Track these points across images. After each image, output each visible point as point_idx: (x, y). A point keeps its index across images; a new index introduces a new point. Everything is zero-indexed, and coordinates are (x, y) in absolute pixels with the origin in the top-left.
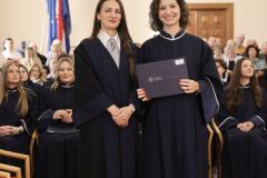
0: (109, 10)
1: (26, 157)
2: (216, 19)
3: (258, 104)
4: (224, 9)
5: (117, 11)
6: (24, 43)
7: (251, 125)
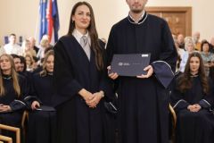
0: (81, 13)
1: (18, 130)
2: (177, 20)
3: (205, 90)
4: (184, 12)
5: (87, 14)
6: (21, 38)
7: (199, 107)
